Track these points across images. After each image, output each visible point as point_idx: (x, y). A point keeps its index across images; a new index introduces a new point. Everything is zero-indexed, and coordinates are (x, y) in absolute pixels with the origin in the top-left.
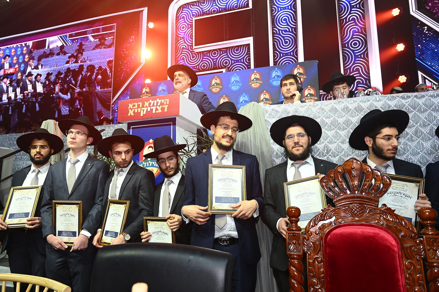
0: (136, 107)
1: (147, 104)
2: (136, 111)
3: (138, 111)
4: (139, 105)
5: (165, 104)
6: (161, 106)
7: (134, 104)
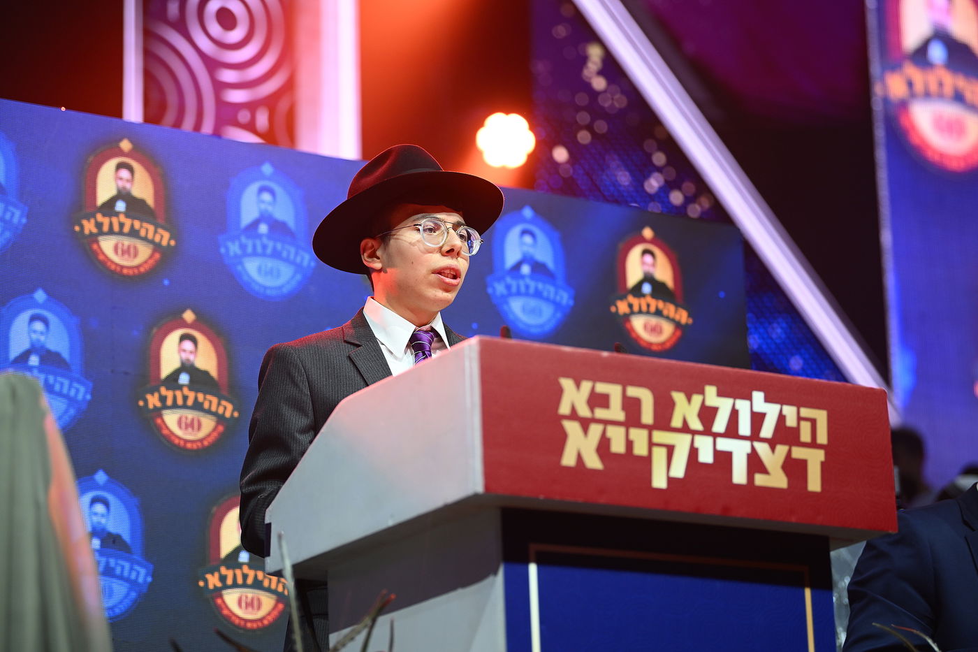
0: (616, 411)
1: (686, 409)
2: (618, 447)
3: (629, 444)
4: (632, 406)
5: (805, 436)
6: (782, 450)
7: (602, 388)
